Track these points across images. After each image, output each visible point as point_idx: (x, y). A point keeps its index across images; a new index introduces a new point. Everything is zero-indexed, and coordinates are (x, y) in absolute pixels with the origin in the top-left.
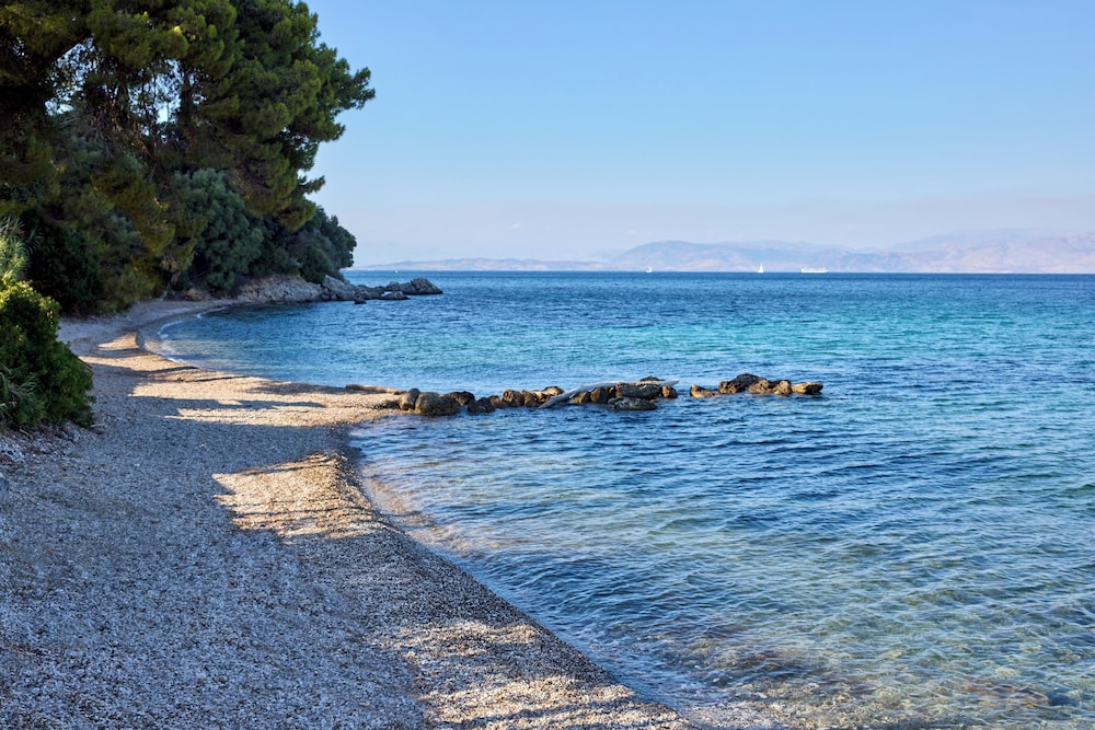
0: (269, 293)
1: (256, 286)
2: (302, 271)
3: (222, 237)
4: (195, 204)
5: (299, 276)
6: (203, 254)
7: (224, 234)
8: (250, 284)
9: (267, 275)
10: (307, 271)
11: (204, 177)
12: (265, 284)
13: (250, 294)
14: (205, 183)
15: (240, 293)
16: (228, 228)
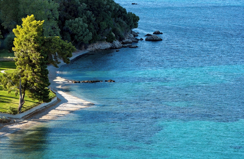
0: (96, 47)
1: (92, 45)
2: (106, 40)
3: (82, 35)
4: (75, 28)
5: (105, 41)
6: (77, 40)
7: (82, 34)
8: (91, 45)
9: (95, 42)
10: (108, 39)
11: (77, 20)
12: (95, 44)
13: (90, 48)
14: (77, 22)
15: (87, 48)
16: (83, 33)
